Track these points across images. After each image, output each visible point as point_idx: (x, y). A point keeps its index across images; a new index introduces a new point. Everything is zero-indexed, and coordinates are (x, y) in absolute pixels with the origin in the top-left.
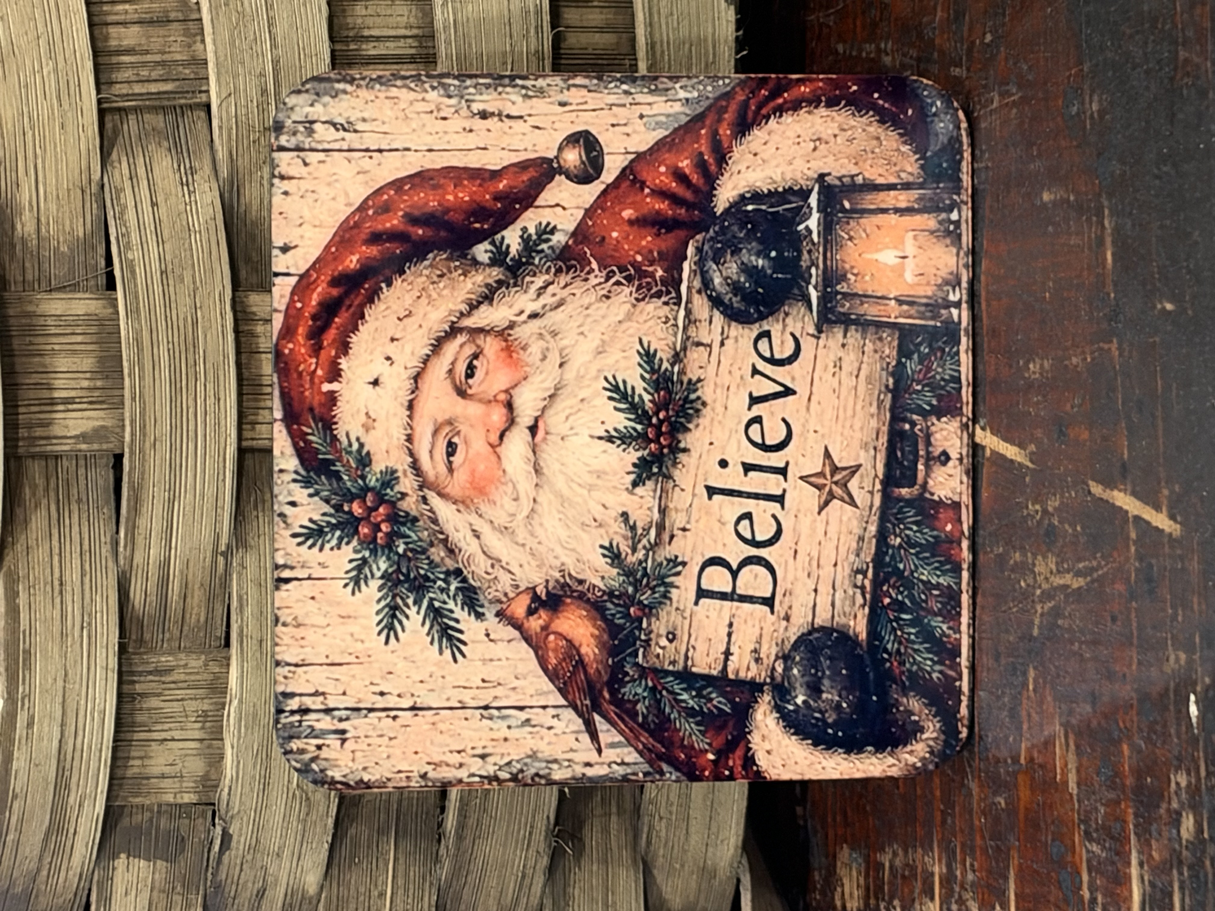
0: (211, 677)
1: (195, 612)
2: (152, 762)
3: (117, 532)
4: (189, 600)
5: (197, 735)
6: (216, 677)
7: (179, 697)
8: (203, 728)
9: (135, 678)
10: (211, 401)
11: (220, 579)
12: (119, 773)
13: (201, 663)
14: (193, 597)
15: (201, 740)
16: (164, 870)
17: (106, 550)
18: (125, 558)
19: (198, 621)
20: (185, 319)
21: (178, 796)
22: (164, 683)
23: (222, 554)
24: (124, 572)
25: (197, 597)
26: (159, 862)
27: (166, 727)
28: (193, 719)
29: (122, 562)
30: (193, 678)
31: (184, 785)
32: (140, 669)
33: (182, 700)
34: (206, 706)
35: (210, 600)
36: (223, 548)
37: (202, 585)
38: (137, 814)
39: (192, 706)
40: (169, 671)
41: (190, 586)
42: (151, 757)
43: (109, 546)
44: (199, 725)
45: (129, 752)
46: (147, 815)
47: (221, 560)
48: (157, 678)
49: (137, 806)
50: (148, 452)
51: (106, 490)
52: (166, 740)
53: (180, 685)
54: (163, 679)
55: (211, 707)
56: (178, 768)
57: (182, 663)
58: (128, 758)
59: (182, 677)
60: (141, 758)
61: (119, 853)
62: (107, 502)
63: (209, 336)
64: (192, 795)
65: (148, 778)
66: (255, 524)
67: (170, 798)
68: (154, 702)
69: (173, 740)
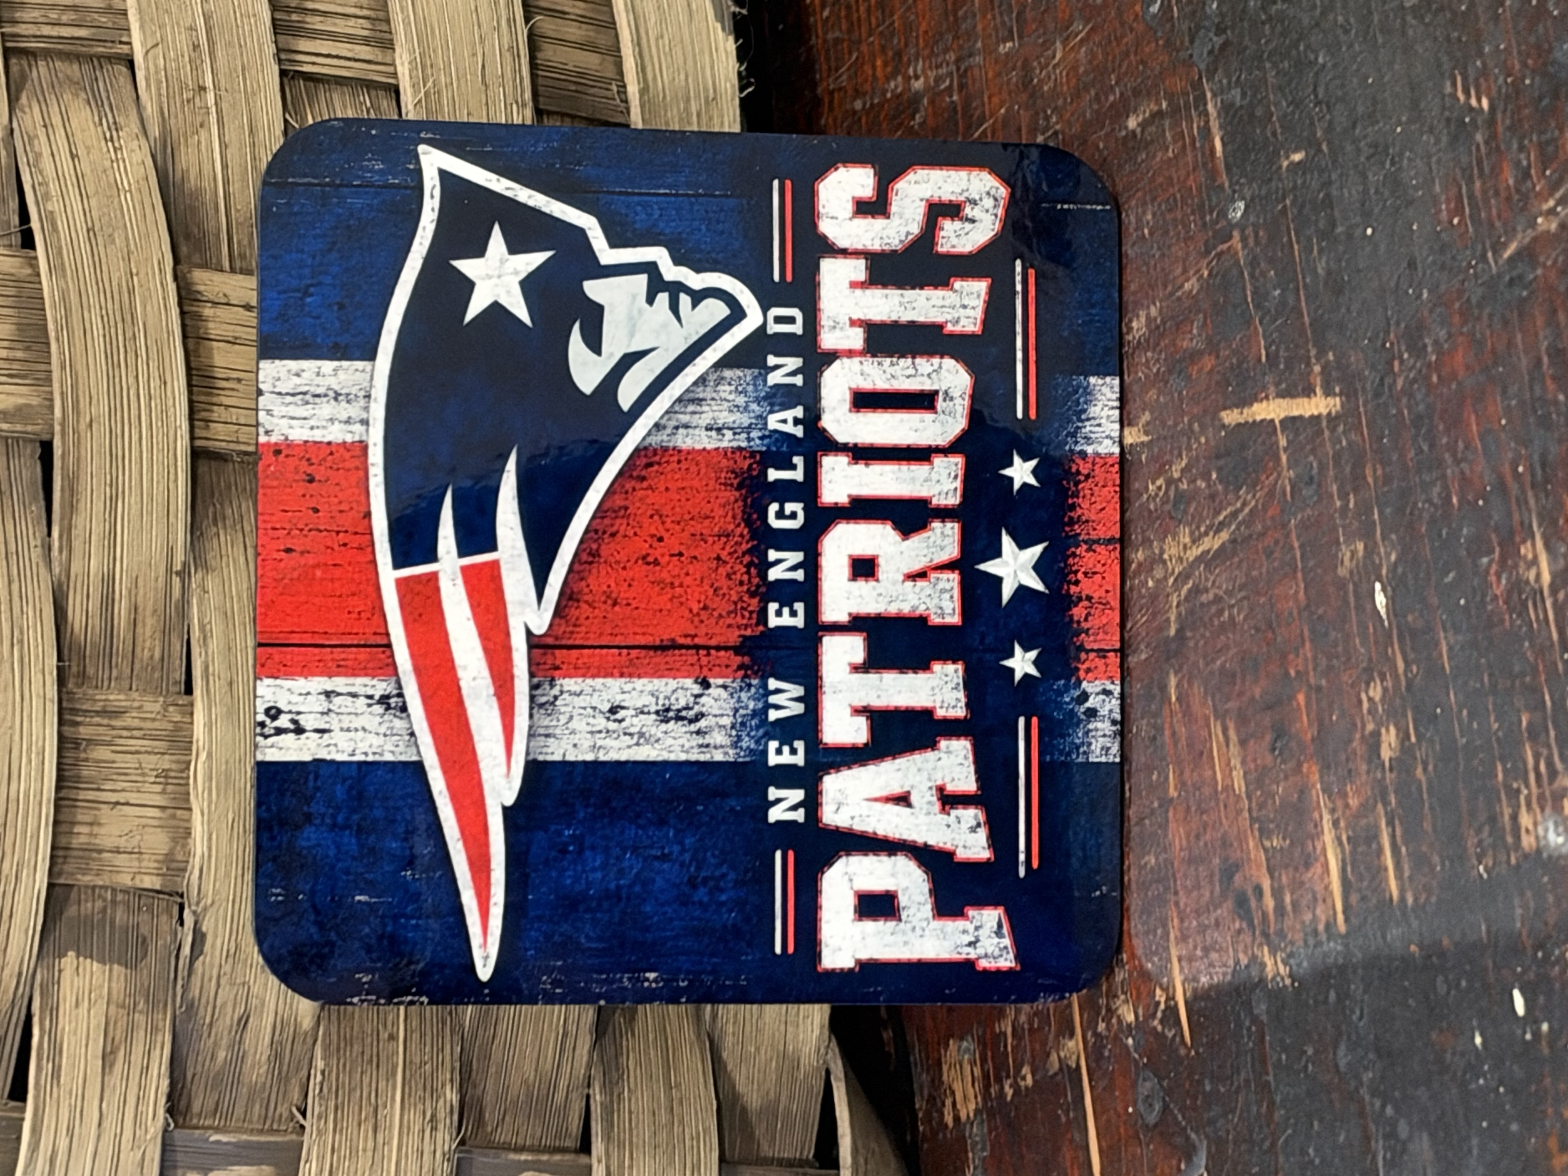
0: (170, 727)
1: (148, 644)
2: (103, 831)
3: (49, 534)
4: (139, 630)
5: (159, 800)
6: (178, 727)
7: (133, 749)
8: (164, 792)
9: (79, 719)
10: (155, 383)
11: (177, 608)
12: (63, 841)
13: (158, 707)
14: (144, 626)
15: (163, 808)
16: (122, 978)
17: (36, 554)
18: (61, 564)
19: (152, 657)
20: (120, 286)
21: (138, 877)
22: (113, 728)
23: (178, 573)
24: (60, 584)
25: (149, 626)
26: (116, 966)
27: (120, 785)
28: (152, 779)
29: (57, 570)
30: (149, 725)
31: (144, 864)
32: (84, 707)
33: (137, 752)
34: (166, 762)
35: (166, 633)
36: (178, 567)
37: (155, 611)
38: (86, 901)
39: (150, 762)
40: (118, 713)
41: (140, 610)
42: (99, 824)
43: (39, 550)
44: (158, 788)
45: (74, 815)
46: (99, 904)
47: (176, 580)
48: (106, 721)
49: (87, 887)
50: (83, 434)
51: (33, 483)
52: (117, 803)
53: (136, 733)
54: (114, 723)
55: (174, 766)
56: (135, 842)
57: (136, 704)
58: (73, 823)
59: (136, 723)
60: (91, 824)
61: (67, 951)
62: (35, 499)
63: (149, 308)
64: (154, 878)
65: (100, 851)
66: (215, 541)
67: (125, 880)
68: (102, 753)
69: (127, 804)
